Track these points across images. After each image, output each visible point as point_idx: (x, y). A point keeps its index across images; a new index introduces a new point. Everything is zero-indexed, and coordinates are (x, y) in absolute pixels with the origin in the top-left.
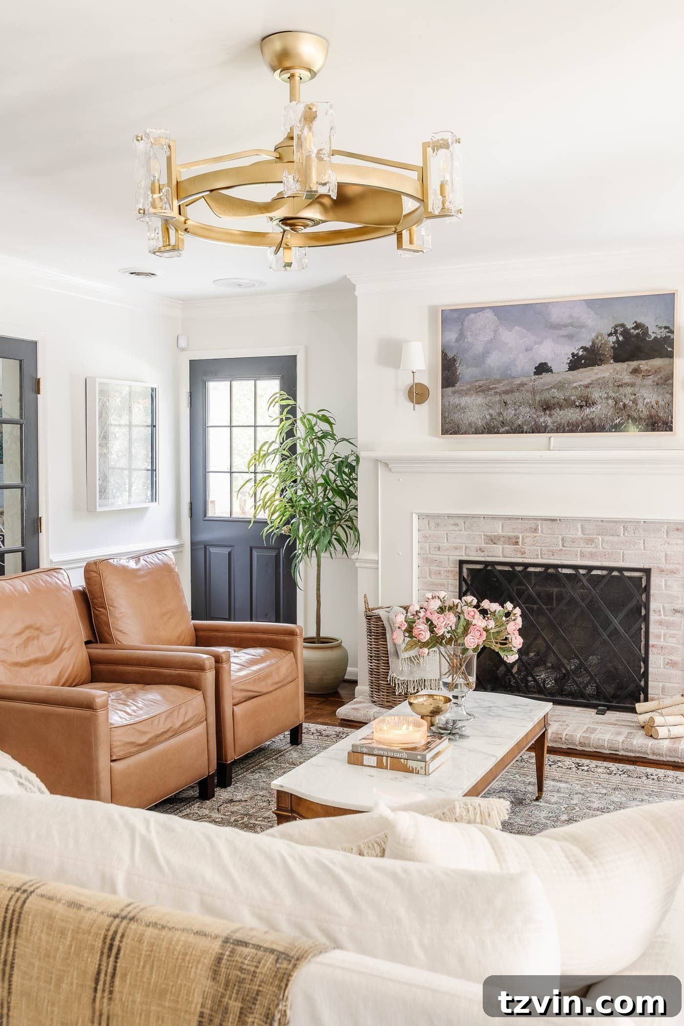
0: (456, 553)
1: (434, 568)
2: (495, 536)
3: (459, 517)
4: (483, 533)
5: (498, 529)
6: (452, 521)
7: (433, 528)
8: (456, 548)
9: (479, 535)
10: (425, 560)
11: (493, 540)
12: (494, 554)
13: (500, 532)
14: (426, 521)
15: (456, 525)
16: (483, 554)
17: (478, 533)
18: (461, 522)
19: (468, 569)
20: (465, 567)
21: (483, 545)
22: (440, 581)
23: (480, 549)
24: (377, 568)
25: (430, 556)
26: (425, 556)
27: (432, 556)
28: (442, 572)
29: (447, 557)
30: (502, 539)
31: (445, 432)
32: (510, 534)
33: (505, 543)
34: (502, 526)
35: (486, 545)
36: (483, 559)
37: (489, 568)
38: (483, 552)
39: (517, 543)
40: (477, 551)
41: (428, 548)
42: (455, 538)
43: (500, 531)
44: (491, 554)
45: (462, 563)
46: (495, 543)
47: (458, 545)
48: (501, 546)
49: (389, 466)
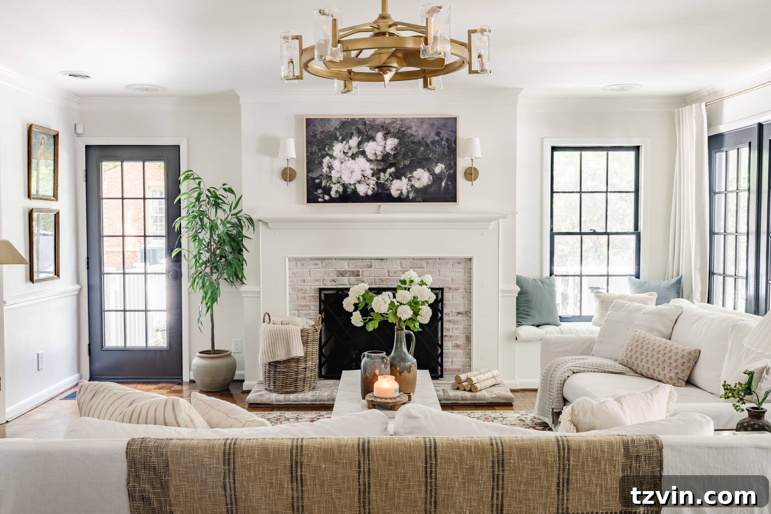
0: (317, 283)
1: (301, 295)
2: (343, 271)
3: (319, 259)
4: (335, 270)
5: (345, 266)
6: (313, 262)
7: (300, 267)
8: (316, 280)
9: (332, 271)
10: (294, 289)
11: (342, 274)
12: (343, 283)
13: (347, 269)
14: (294, 263)
15: (316, 264)
16: (335, 284)
17: (332, 270)
18: (319, 262)
19: (324, 294)
20: (323, 292)
21: (335, 278)
22: (305, 304)
23: (333, 280)
24: (259, 297)
25: (297, 286)
26: (293, 286)
27: (299, 287)
28: (307, 297)
29: (310, 287)
30: (348, 273)
31: (309, 201)
32: (354, 269)
33: (350, 276)
34: (348, 264)
35: (337, 278)
36: (335, 287)
37: (340, 292)
38: (335, 282)
39: (358, 275)
40: (331, 281)
41: (296, 281)
42: (316, 273)
43: (347, 267)
44: (340, 283)
45: (321, 290)
46: (343, 276)
47: (317, 278)
48: (347, 278)
49: (269, 224)
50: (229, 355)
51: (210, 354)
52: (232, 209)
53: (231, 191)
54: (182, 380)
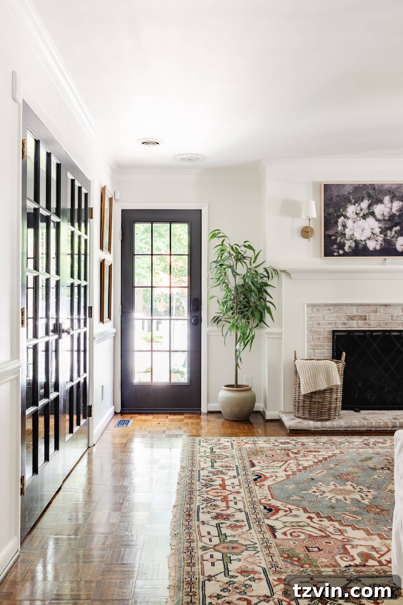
0: (330, 326)
1: (316, 336)
2: (353, 316)
3: (332, 305)
4: (345, 314)
5: (354, 311)
6: (327, 308)
7: (315, 312)
8: (329, 324)
9: (343, 315)
10: (311, 331)
11: (352, 318)
12: (353, 326)
13: (356, 313)
14: (310, 308)
15: (329, 310)
16: (345, 326)
17: (343, 314)
18: (332, 308)
19: (336, 336)
20: (336, 334)
21: (346, 321)
22: (319, 344)
23: (344, 324)
24: (281, 338)
25: (313, 329)
26: (310, 329)
27: (314, 329)
28: (321, 338)
29: (323, 329)
30: (357, 317)
31: (326, 255)
32: (362, 314)
33: (358, 320)
34: (357, 310)
35: (347, 321)
36: (345, 329)
37: (351, 334)
38: (346, 325)
39: (365, 319)
40: (342, 325)
41: (312, 324)
42: (329, 318)
43: (355, 313)
44: (350, 326)
45: (334, 332)
46: (353, 320)
47: (331, 322)
48: (356, 321)
49: (292, 275)
50: (250, 390)
51: (234, 388)
52: (252, 263)
53: (250, 247)
54: (201, 412)
